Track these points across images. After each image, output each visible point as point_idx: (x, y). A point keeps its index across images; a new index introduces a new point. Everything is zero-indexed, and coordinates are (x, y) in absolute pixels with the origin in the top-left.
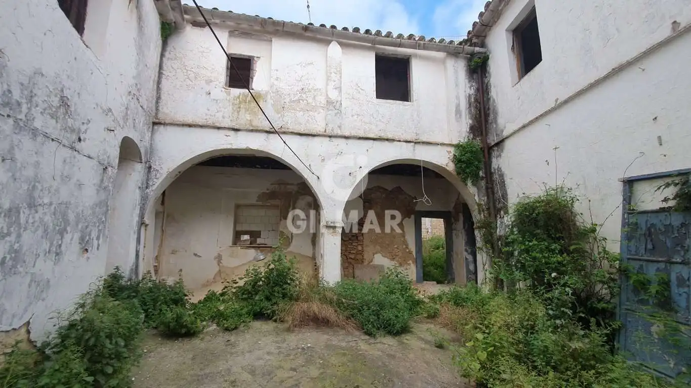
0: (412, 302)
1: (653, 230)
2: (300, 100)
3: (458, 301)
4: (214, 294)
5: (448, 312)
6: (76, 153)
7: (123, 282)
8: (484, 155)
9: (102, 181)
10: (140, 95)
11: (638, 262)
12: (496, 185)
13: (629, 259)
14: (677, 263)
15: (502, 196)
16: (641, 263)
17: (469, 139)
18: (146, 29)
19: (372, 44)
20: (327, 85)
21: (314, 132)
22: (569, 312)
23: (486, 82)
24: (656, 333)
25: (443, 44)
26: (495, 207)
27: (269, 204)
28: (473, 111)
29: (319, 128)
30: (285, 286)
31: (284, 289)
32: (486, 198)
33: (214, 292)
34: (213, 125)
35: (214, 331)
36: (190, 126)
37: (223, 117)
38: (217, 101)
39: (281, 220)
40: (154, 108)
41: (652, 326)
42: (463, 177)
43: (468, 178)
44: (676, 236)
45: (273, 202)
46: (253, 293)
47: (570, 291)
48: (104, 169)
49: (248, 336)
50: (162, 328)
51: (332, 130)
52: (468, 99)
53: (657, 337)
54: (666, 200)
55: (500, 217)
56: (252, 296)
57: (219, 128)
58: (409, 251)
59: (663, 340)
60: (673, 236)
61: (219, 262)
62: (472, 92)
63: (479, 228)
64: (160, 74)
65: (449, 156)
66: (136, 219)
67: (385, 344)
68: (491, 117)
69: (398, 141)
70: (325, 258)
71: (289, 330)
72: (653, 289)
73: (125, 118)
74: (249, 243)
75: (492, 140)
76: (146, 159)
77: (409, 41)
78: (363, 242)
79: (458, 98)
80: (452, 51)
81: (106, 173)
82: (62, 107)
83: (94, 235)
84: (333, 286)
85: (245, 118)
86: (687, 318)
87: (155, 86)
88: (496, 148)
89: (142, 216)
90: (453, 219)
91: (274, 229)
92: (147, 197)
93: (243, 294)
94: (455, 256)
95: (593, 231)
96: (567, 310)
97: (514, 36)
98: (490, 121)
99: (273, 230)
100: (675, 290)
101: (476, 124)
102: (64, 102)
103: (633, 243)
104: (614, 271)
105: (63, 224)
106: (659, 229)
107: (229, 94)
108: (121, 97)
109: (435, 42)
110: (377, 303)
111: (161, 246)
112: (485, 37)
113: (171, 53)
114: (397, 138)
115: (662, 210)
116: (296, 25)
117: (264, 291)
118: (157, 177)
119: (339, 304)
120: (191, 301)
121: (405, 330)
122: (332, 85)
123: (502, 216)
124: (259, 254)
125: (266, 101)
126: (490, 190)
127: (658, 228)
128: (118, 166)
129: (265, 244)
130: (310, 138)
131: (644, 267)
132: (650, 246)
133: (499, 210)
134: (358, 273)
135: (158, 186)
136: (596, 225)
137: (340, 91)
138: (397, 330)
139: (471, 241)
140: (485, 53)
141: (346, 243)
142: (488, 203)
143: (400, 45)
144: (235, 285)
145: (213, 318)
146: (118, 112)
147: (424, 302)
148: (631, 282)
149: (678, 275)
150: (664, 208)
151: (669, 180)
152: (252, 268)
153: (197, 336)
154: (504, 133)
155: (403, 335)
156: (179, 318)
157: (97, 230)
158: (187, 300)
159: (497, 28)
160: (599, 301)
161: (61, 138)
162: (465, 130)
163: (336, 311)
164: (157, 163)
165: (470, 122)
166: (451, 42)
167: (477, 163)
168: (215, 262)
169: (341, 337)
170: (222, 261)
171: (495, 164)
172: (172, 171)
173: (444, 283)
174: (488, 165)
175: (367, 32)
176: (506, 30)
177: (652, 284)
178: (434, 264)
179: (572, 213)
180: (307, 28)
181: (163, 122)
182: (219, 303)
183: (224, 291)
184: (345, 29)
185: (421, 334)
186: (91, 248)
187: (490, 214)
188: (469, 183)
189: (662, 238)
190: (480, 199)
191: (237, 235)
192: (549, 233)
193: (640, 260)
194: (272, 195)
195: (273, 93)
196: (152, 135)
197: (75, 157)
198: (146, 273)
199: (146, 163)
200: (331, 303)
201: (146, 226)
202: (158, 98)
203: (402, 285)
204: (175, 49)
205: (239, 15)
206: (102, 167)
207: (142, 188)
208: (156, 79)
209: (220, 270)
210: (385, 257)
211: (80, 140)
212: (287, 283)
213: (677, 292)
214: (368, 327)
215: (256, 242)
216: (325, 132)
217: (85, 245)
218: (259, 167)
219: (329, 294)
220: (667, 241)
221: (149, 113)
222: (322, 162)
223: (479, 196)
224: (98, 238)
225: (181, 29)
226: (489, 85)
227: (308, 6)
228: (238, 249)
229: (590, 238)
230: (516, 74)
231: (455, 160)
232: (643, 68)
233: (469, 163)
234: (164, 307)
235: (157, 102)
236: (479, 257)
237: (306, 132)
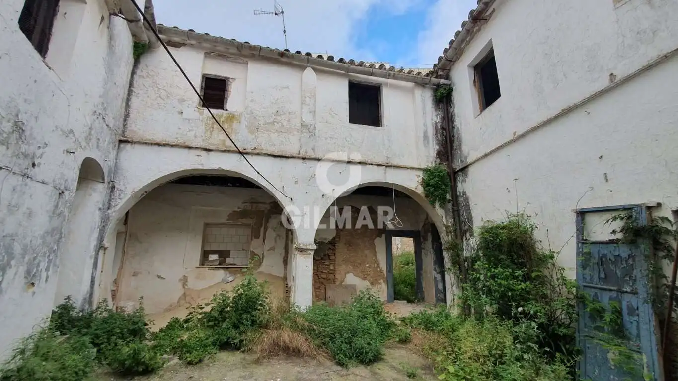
0: (384, 326)
1: (604, 260)
2: (275, 121)
3: (428, 325)
4: (176, 321)
5: (419, 337)
6: (28, 180)
7: (73, 313)
8: (450, 179)
9: (56, 206)
10: (106, 114)
11: (593, 290)
12: (462, 207)
13: (585, 286)
14: (626, 292)
15: (468, 219)
16: (596, 291)
17: (436, 164)
18: (117, 47)
19: (345, 72)
20: (302, 108)
21: (288, 154)
22: (536, 347)
23: (451, 111)
24: (612, 359)
25: (411, 75)
26: (461, 229)
27: (240, 223)
28: (439, 137)
29: (292, 150)
30: (254, 313)
31: (253, 316)
32: (452, 220)
33: (177, 319)
34: (184, 145)
35: (175, 365)
36: (159, 145)
37: (195, 137)
38: (189, 120)
39: (252, 239)
40: (121, 126)
41: (608, 352)
42: (431, 200)
43: (435, 201)
44: (625, 267)
45: (245, 221)
46: (220, 320)
47: (535, 325)
48: (60, 194)
49: (213, 371)
50: (116, 365)
51: (307, 153)
52: (434, 127)
53: (612, 363)
54: (614, 232)
55: (466, 239)
56: (218, 324)
57: (190, 148)
58: (381, 270)
59: (619, 367)
60: (622, 266)
61: (184, 285)
62: (438, 120)
63: (447, 249)
64: (130, 92)
65: (418, 180)
66: (94, 243)
67: (357, 375)
68: (456, 144)
69: (369, 164)
70: (297, 281)
71: (257, 362)
72: (608, 317)
73: (88, 139)
74: (217, 264)
75: (458, 165)
76: (110, 178)
77: (381, 71)
78: (335, 261)
79: (425, 125)
80: (420, 81)
81: (62, 198)
82: (15, 132)
83: (43, 266)
84: (305, 311)
85: (217, 139)
86: (638, 346)
87: (124, 104)
88: (461, 173)
89: (101, 239)
90: (422, 238)
91: (244, 248)
92: (109, 218)
93: (209, 321)
94: (424, 275)
95: (552, 257)
96: (533, 345)
97: (476, 72)
98: (455, 148)
99: (244, 250)
100: (626, 317)
101: (442, 149)
102: (19, 127)
103: (587, 271)
104: (572, 296)
105: (6, 258)
106: (610, 259)
107: (202, 114)
108: (85, 116)
109: (404, 73)
110: (349, 330)
111: (121, 268)
112: (449, 70)
113: (143, 71)
114: (369, 161)
115: (612, 241)
116: (272, 51)
117: (232, 318)
118: (121, 197)
119: (311, 331)
120: (152, 331)
121: (377, 358)
122: (306, 109)
123: (468, 238)
124: (228, 275)
125: (240, 122)
126: (456, 213)
127: (608, 259)
128: (78, 189)
129: (235, 265)
130: (284, 159)
131: (599, 294)
132: (602, 275)
133: (465, 232)
134: (330, 293)
135: (122, 206)
136: (554, 252)
137: (314, 116)
138: (369, 358)
139: (440, 261)
140: (450, 85)
141: (318, 263)
142: (455, 224)
143: (372, 74)
144: (200, 311)
145: (174, 351)
146: (80, 131)
147: (396, 325)
148: (588, 309)
149: (628, 303)
150: (613, 239)
151: (616, 214)
152: (219, 292)
153: (155, 373)
154: (468, 160)
155: (375, 364)
156: (135, 354)
157: (47, 260)
158: (147, 329)
159: (461, 64)
160: (560, 326)
161: (11, 166)
162: (433, 155)
163: (307, 340)
164: (121, 183)
165: (437, 147)
166: (419, 73)
167: (443, 187)
168: (180, 285)
169: (312, 369)
170: (187, 283)
171: (460, 187)
172: (138, 192)
173: (414, 302)
174: (454, 188)
175: (341, 60)
176: (469, 66)
177: (606, 313)
178: (404, 282)
179: (532, 239)
180: (284, 54)
181: (130, 140)
182: (183, 331)
183: (188, 317)
184: (320, 57)
185: (393, 362)
186: (38, 282)
187: (456, 236)
188: (437, 205)
189: (612, 267)
190: (447, 221)
191: (205, 254)
192: (512, 259)
193: (594, 288)
194: (243, 214)
195: (247, 114)
196: (117, 154)
197: (26, 185)
198: (101, 301)
199: (109, 183)
200: (302, 330)
201: (106, 248)
202: (127, 116)
203: (374, 308)
204: (147, 67)
205: (216, 38)
206: (58, 193)
207: (104, 209)
208: (126, 96)
209: (185, 293)
210: (356, 276)
211: (34, 165)
212: (256, 309)
213: (628, 320)
214: (340, 356)
215: (225, 262)
216: (299, 153)
217: (31, 279)
218: (231, 185)
219: (300, 321)
220: (618, 272)
221: (115, 131)
222: (295, 183)
223: (446, 218)
224: (47, 270)
225: (154, 48)
226: (453, 114)
227: (285, 31)
228: (205, 270)
229: (549, 264)
230: (478, 106)
231: (424, 183)
232: (589, 111)
233: (436, 187)
234: (120, 342)
235: (125, 120)
236: (447, 277)
237: (280, 154)
